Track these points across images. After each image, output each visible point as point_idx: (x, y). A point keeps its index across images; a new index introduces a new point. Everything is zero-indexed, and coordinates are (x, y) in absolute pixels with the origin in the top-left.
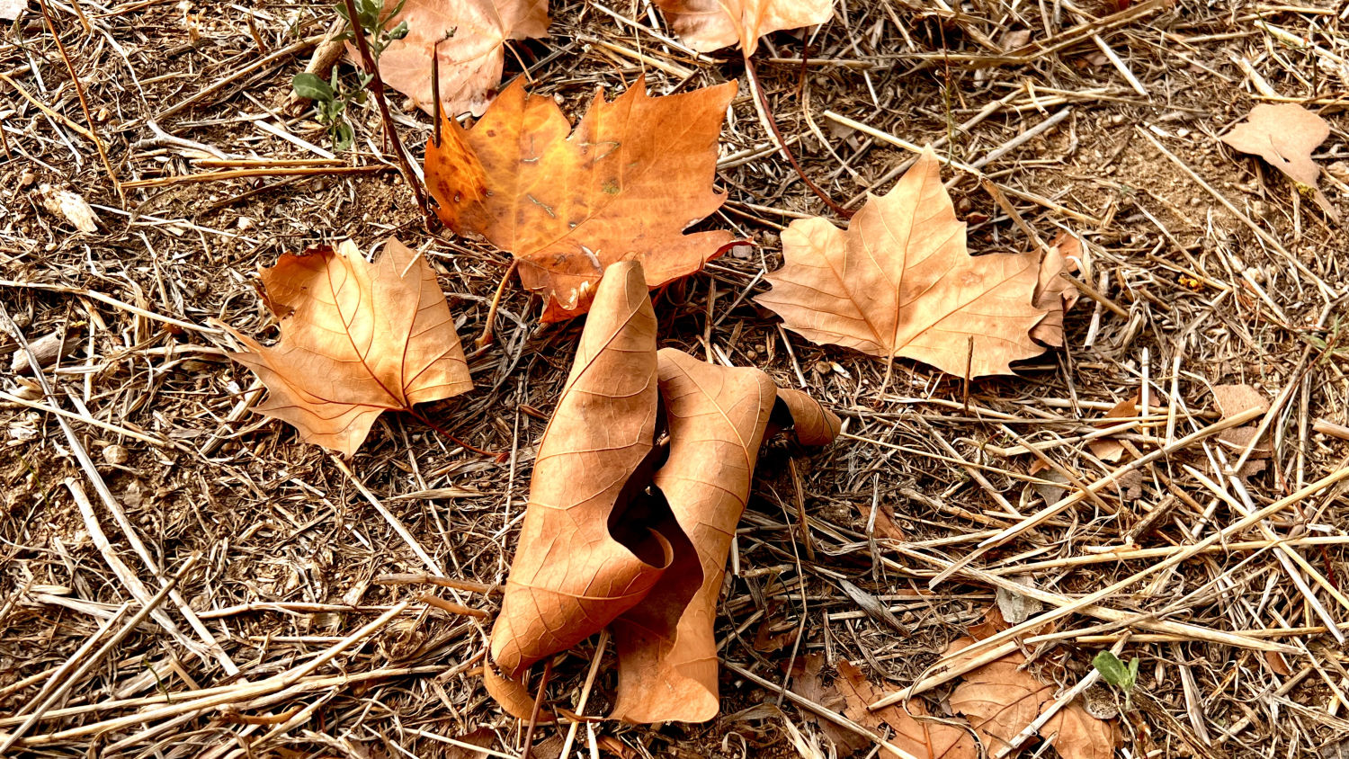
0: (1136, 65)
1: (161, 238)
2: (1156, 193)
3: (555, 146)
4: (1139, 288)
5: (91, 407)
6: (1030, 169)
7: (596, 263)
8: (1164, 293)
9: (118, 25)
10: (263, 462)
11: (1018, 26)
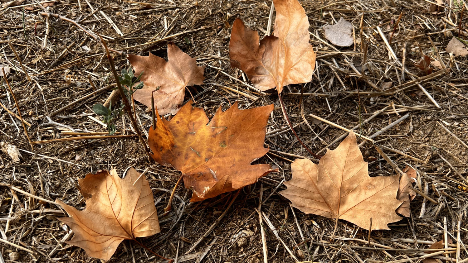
0: (435, 96)
1: (45, 164)
2: (446, 149)
3: (202, 128)
4: (442, 191)
5: (8, 235)
6: (394, 138)
7: (215, 176)
8: (452, 193)
9: (42, 78)
10: (73, 260)
11: (387, 80)
